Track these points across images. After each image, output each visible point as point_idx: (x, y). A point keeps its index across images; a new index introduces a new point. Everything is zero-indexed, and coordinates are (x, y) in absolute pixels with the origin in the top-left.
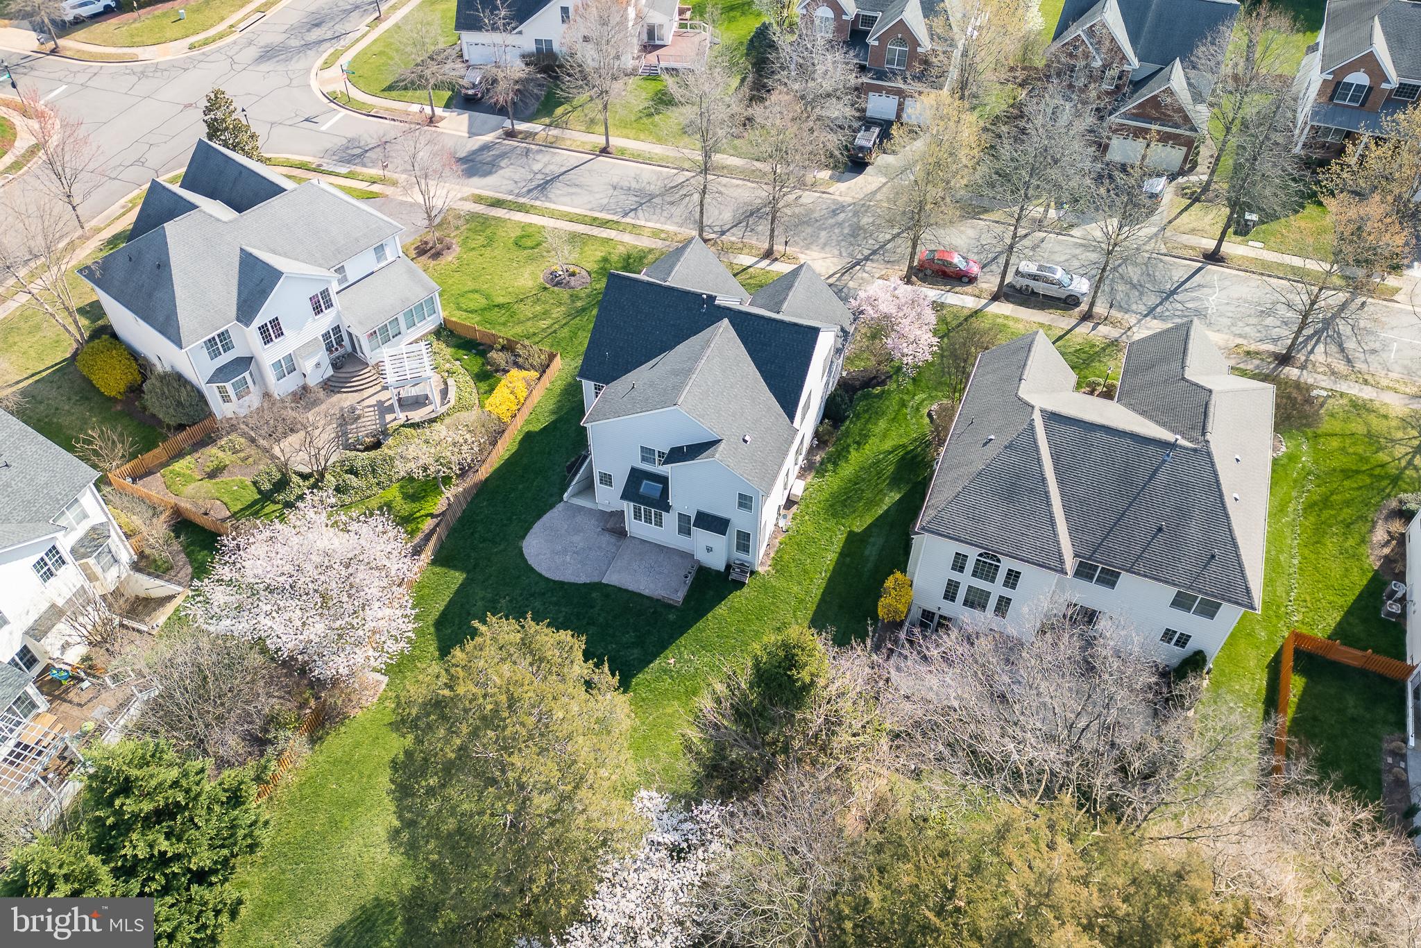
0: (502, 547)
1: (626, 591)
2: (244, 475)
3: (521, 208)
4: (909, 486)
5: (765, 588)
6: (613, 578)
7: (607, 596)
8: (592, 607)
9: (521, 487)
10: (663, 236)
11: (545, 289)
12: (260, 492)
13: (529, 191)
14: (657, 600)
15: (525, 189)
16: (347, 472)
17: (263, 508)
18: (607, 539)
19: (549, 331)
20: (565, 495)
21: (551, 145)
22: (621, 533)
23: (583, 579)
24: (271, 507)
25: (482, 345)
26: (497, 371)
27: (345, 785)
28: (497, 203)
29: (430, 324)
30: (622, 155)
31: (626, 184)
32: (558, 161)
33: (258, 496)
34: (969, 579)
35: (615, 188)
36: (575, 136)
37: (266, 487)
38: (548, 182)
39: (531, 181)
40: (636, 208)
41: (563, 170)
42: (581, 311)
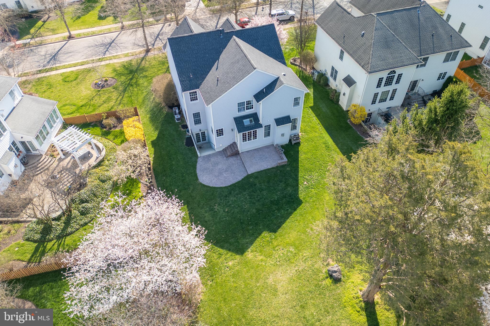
0: (192, 188)
1: (262, 171)
2: (16, 240)
3: (51, 69)
4: (312, 86)
5: (307, 140)
6: (251, 170)
7: (256, 177)
8: (255, 185)
9: (173, 163)
10: (130, 55)
11: (99, 91)
12: (35, 241)
13: (49, 62)
14: (277, 167)
15: (46, 62)
16: (80, 204)
17: (45, 247)
18: (232, 160)
20: (198, 154)
21: (41, 44)
22: (236, 154)
23: (240, 178)
24: (49, 245)
25: (92, 123)
26: (111, 129)
28: (40, 72)
29: (58, 125)
30: (80, 36)
31: (93, 44)
32: (51, 48)
33: (36, 244)
34: (383, 89)
35: (89, 47)
36: (50, 37)
37: (37, 237)
38: (54, 56)
39: (45, 58)
40: (107, 50)
41: (57, 50)
42: (125, 90)
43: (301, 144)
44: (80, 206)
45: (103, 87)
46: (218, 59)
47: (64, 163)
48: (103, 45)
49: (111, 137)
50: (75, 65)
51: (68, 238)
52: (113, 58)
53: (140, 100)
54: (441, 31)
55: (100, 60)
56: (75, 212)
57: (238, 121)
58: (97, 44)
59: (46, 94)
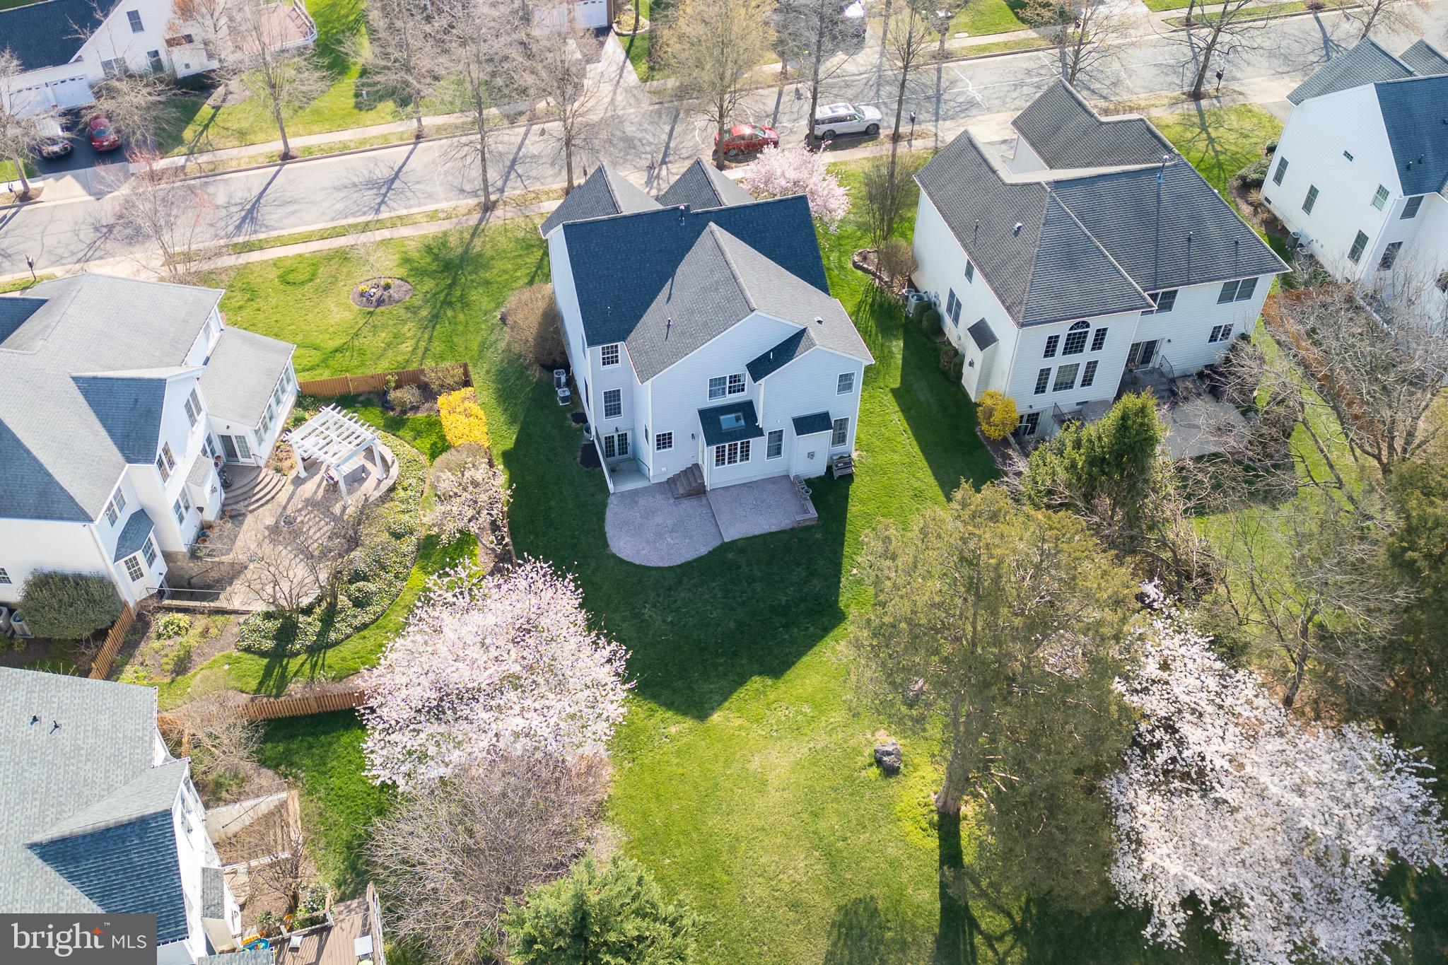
0: (593, 564)
1: (756, 537)
2: (222, 649)
3: (248, 247)
4: (901, 331)
6: (733, 532)
7: (742, 551)
8: (739, 567)
9: (553, 503)
10: (442, 215)
11: (371, 313)
12: (262, 654)
13: (239, 228)
15: (231, 228)
16: (350, 582)
17: (285, 668)
18: (688, 505)
19: (420, 352)
20: (611, 486)
21: (213, 172)
22: (699, 491)
23: (703, 550)
25: (360, 395)
26: (404, 412)
28: (217, 253)
29: (290, 398)
30: (311, 154)
31: (346, 182)
32: (242, 186)
33: (266, 661)
34: (1060, 360)
35: (338, 189)
36: (232, 154)
37: (268, 645)
38: (251, 211)
39: (230, 216)
40: (383, 202)
41: (256, 192)
42: (435, 318)
43: (856, 480)
44: (353, 587)
45: (380, 302)
46: (672, 274)
47: (309, 489)
48: (371, 184)
49: (406, 433)
50: (307, 238)
51: (330, 653)
52: (399, 223)
53: (475, 345)
54: (1212, 229)
55: (366, 227)
56: (343, 600)
57: (710, 420)
58: (356, 180)
59: (244, 313)
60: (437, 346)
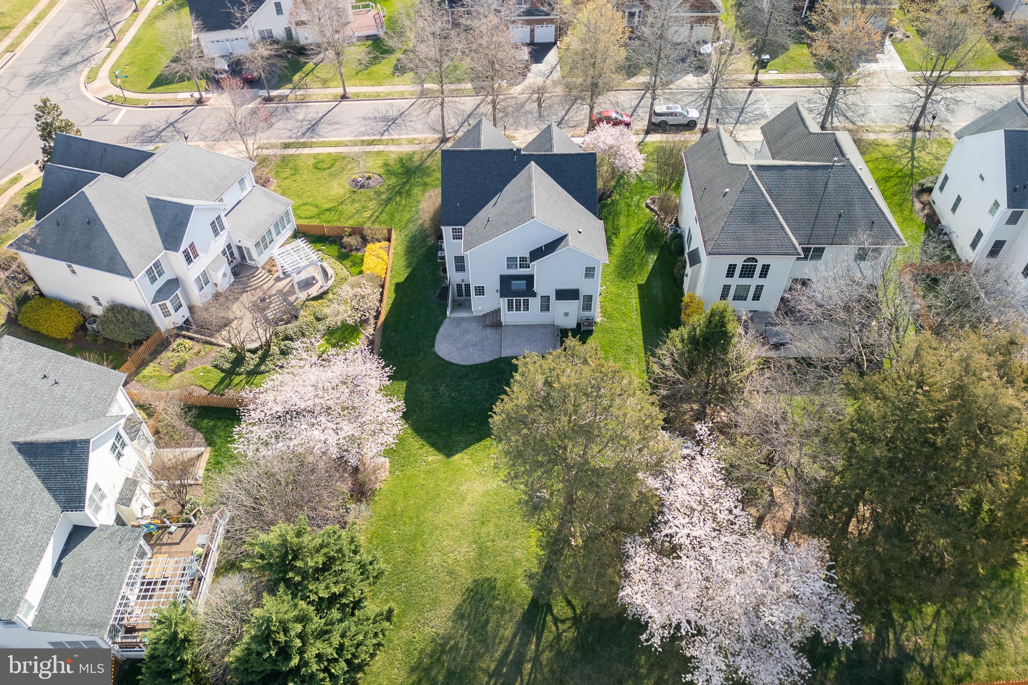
0: (422, 356)
3: (304, 145)
4: (658, 249)
5: (606, 330)
6: (508, 352)
8: (504, 373)
9: (412, 317)
10: (416, 142)
11: (354, 192)
13: (304, 134)
15: (300, 134)
16: (283, 340)
17: (232, 380)
18: (489, 332)
19: (373, 218)
20: (448, 313)
21: (302, 101)
22: (498, 325)
23: (488, 359)
24: (237, 379)
26: (351, 251)
27: (402, 528)
28: (287, 146)
29: (288, 232)
30: (358, 97)
31: (371, 115)
32: (313, 110)
34: (737, 281)
35: (365, 119)
36: (317, 92)
37: (227, 366)
38: (314, 125)
39: (301, 127)
40: (387, 130)
41: (320, 115)
42: (389, 200)
44: (283, 343)
45: (362, 186)
46: (501, 190)
47: (280, 285)
48: (384, 119)
49: (348, 263)
50: (337, 144)
51: (259, 377)
52: (391, 143)
53: (405, 219)
55: (371, 143)
56: (275, 349)
57: (506, 282)
58: (377, 115)
59: (287, 181)
60: (384, 216)
